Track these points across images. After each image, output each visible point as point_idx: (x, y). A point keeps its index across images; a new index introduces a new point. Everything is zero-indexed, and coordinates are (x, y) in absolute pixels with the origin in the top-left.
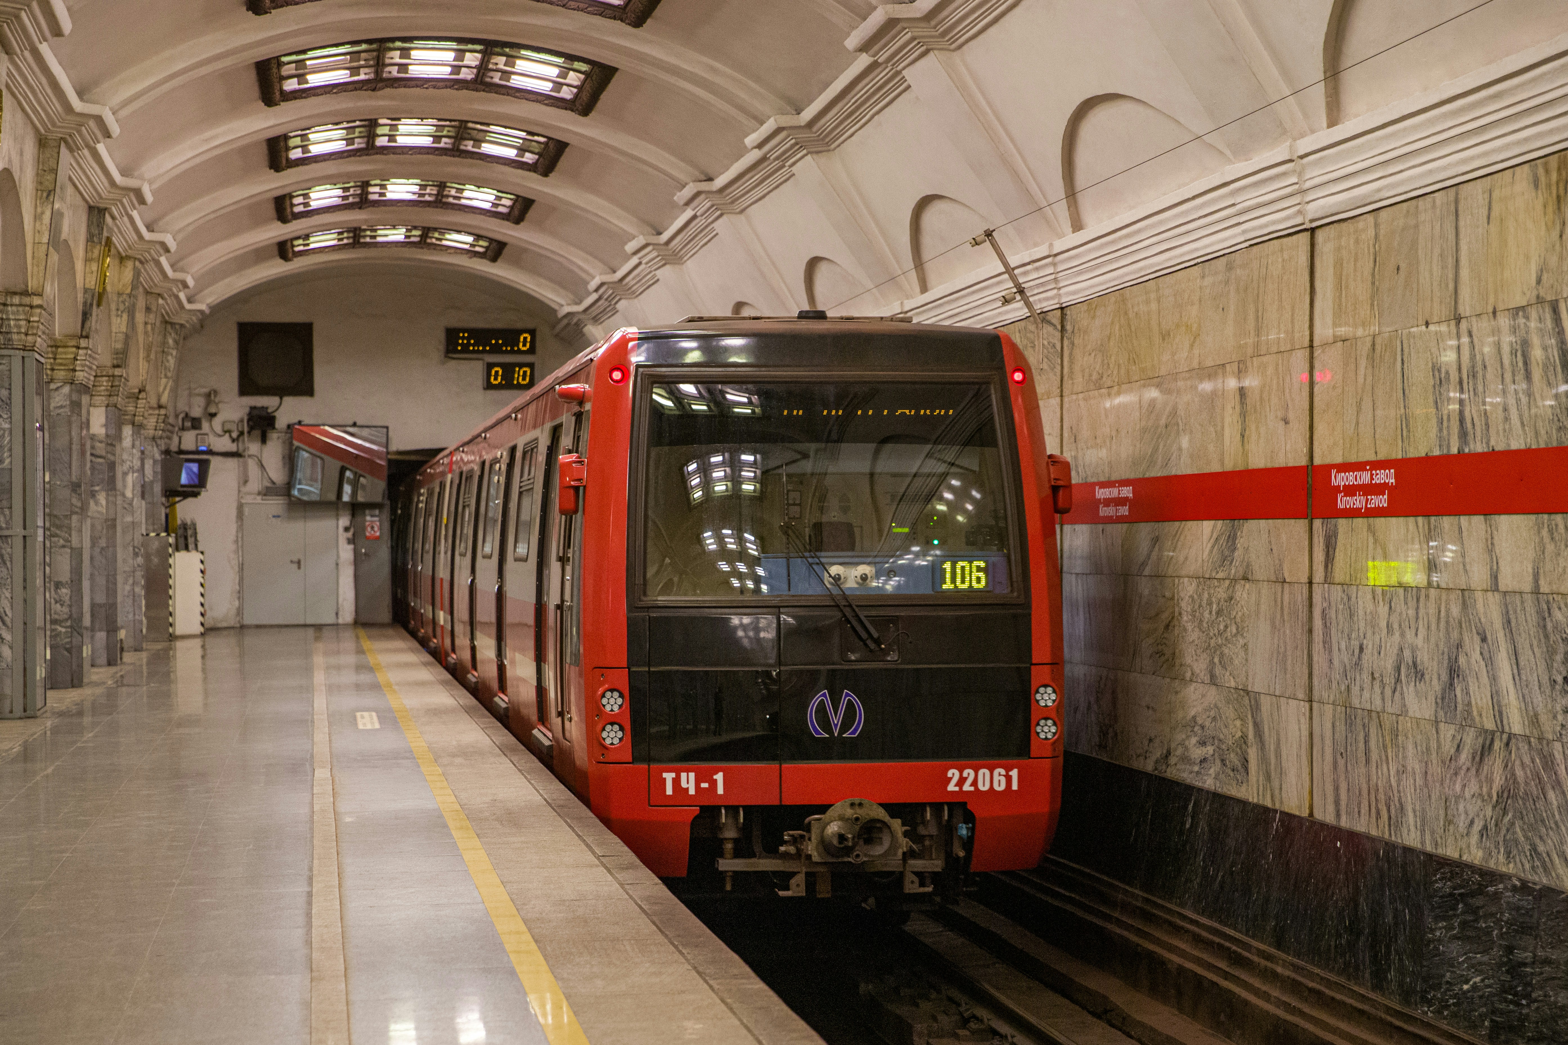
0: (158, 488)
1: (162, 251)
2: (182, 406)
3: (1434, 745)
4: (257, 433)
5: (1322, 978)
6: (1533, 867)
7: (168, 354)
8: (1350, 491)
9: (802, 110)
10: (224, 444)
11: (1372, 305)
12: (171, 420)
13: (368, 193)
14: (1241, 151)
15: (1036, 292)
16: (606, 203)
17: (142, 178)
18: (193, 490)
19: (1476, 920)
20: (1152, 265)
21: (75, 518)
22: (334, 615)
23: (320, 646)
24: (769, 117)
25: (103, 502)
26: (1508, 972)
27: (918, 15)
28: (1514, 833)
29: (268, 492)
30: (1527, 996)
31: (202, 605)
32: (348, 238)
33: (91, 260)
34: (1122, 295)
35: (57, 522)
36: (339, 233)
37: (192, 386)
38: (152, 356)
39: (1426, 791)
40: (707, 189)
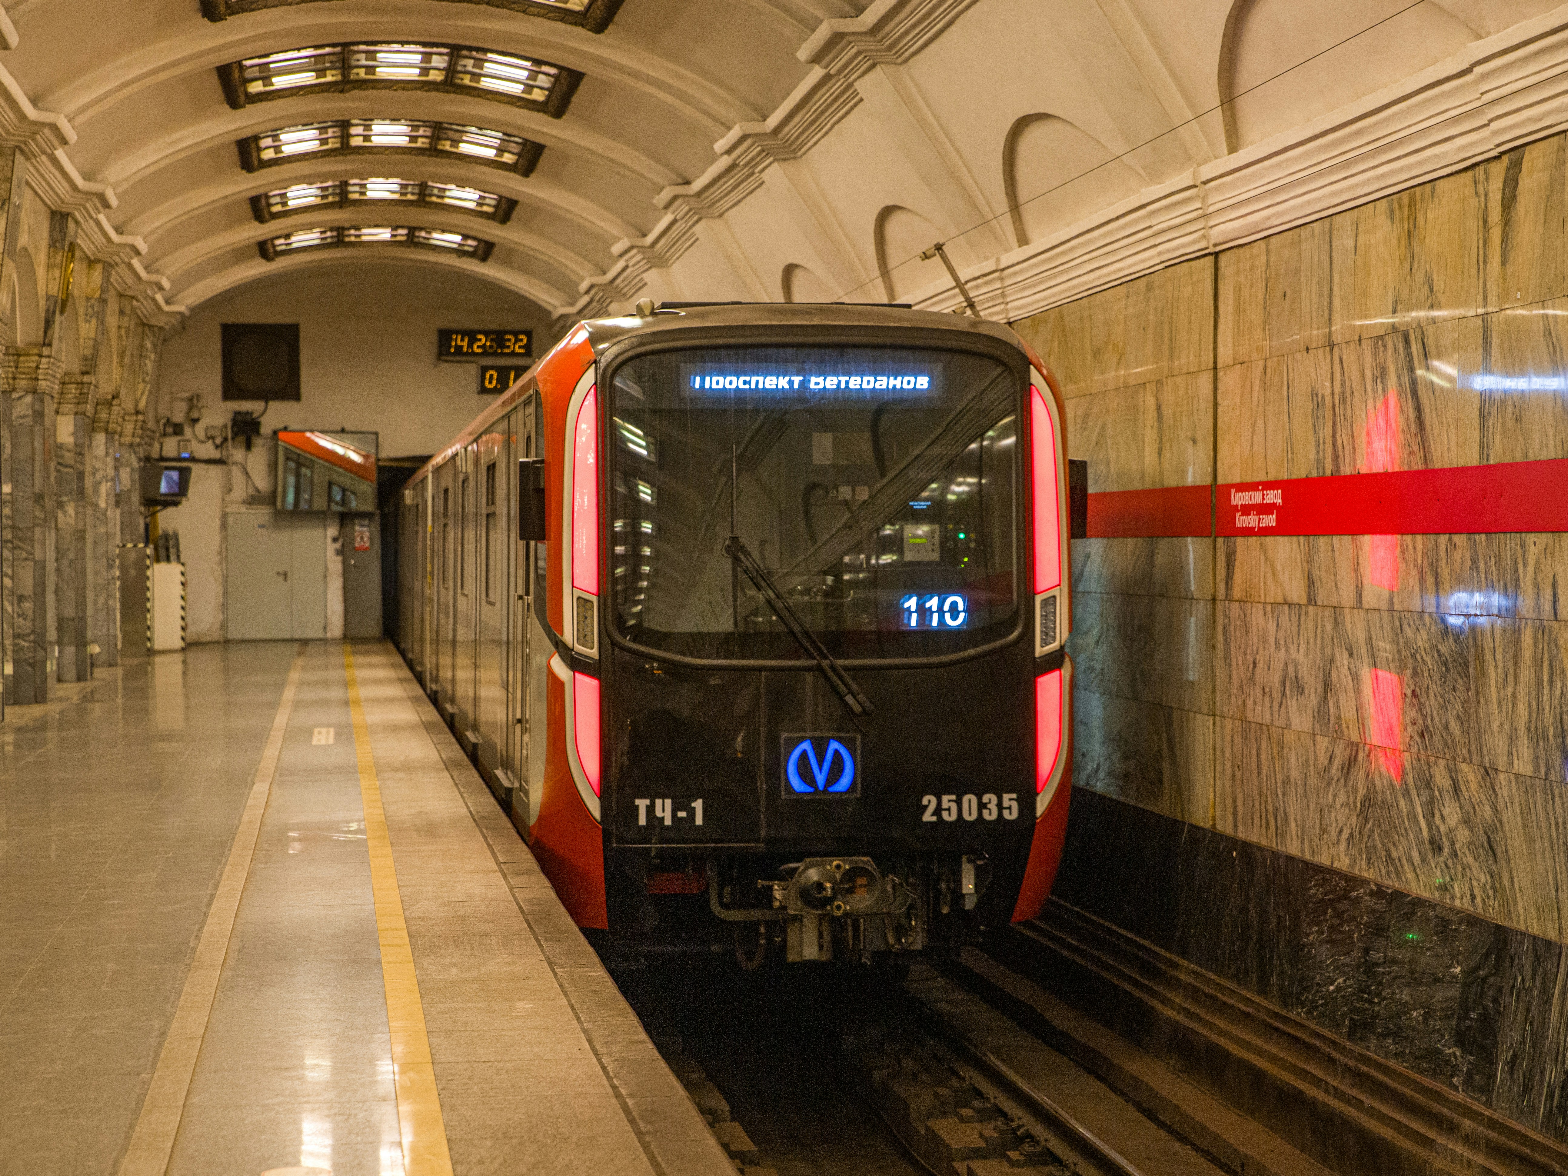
0: (135, 497)
1: (132, 254)
2: (163, 411)
3: (1312, 758)
4: (241, 439)
5: (1217, 984)
6: (1388, 873)
7: (146, 357)
8: (1246, 510)
9: (767, 117)
10: (207, 450)
11: (1264, 329)
12: (151, 425)
13: (348, 192)
14: (1154, 175)
15: (986, 305)
16: (590, 205)
17: (107, 183)
18: (173, 500)
19: (1341, 925)
20: (1084, 283)
21: (37, 530)
22: (322, 630)
23: (301, 661)
24: (735, 124)
25: (72, 512)
26: (1364, 972)
27: (863, 29)
28: (1374, 840)
29: (253, 500)
30: (1378, 995)
31: (183, 618)
32: (332, 237)
33: (54, 266)
34: (1060, 312)
35: (20, 534)
36: (322, 233)
37: (175, 390)
38: (127, 361)
39: (1305, 801)
40: (684, 193)
